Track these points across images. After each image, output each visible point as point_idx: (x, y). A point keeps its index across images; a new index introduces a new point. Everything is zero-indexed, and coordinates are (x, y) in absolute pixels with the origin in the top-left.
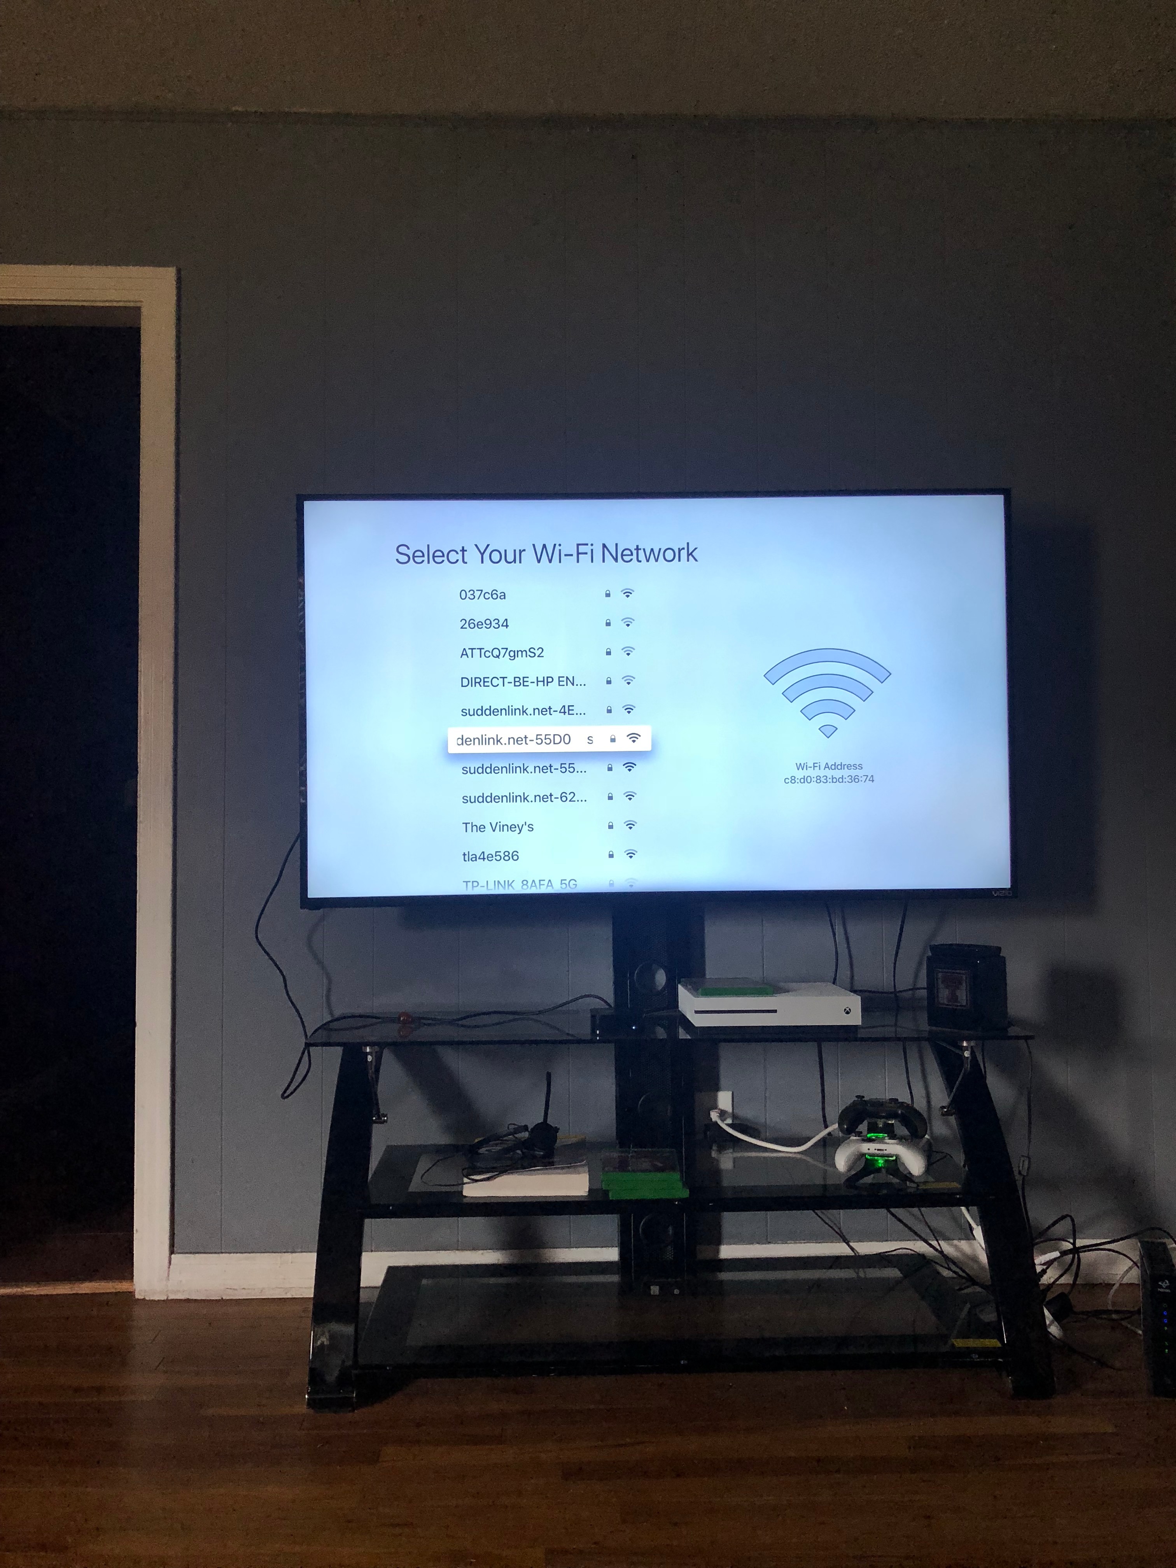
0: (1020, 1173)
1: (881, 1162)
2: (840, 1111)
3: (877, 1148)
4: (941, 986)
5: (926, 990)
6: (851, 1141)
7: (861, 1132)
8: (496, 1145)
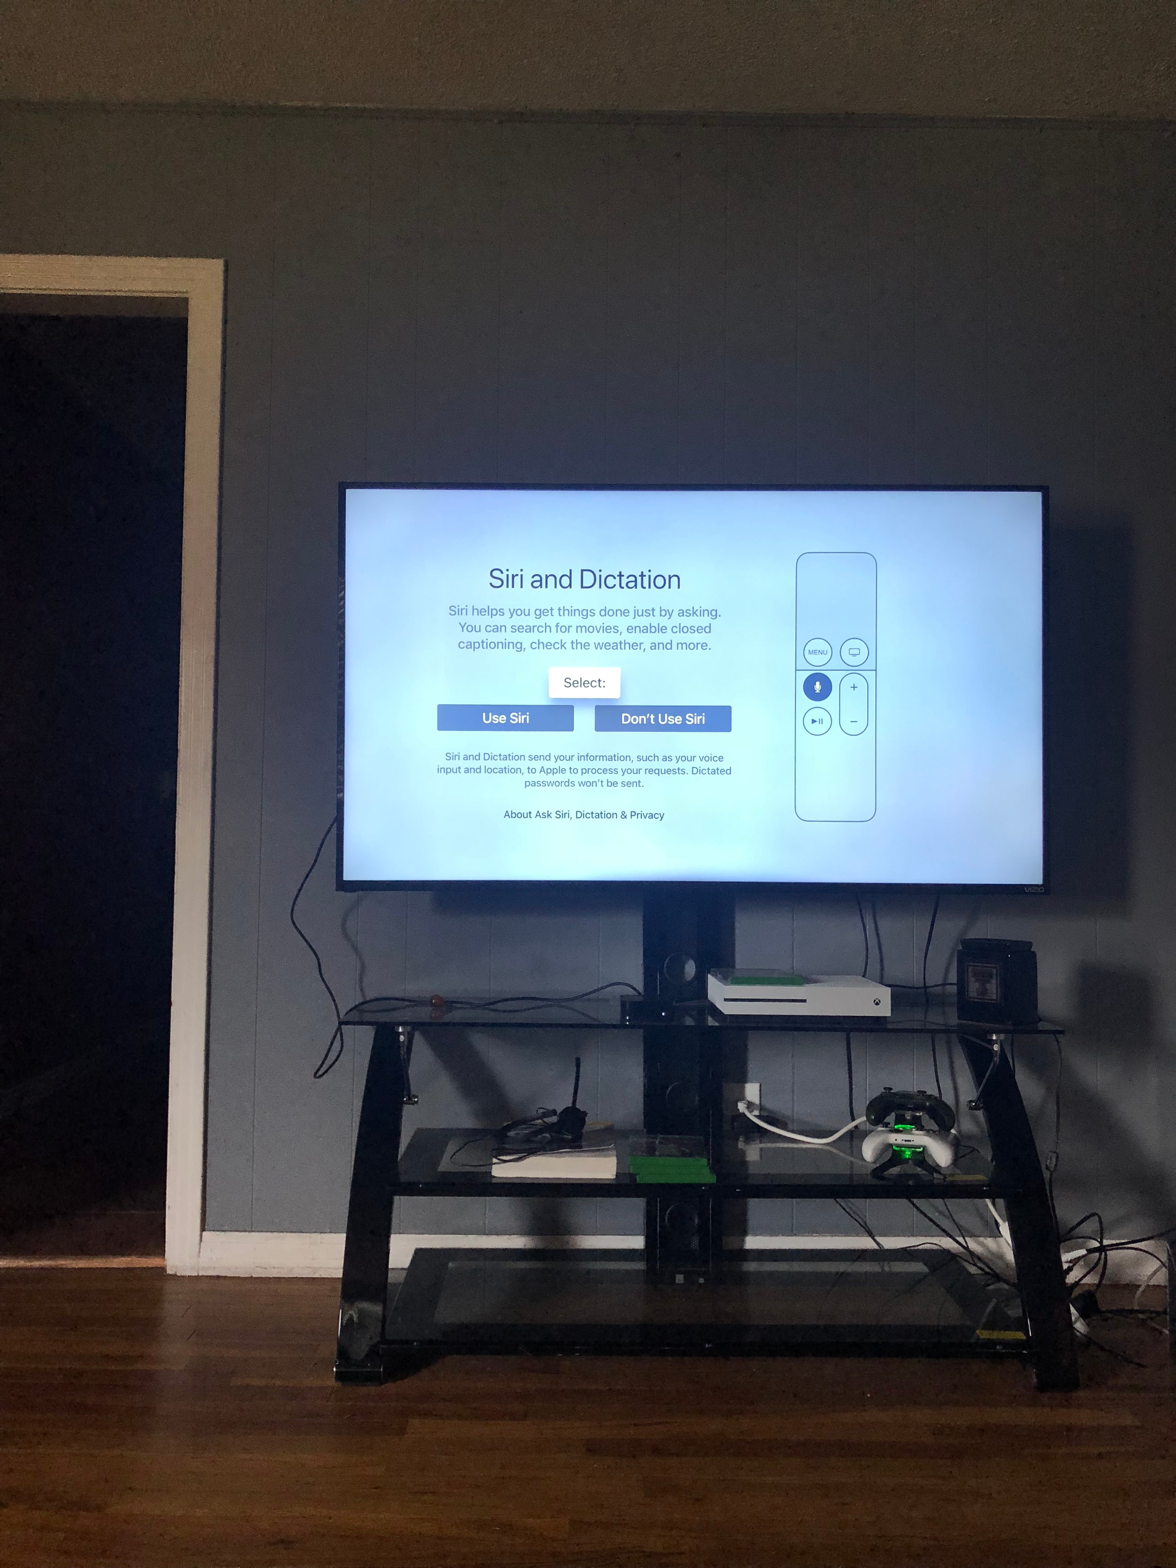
0: (1047, 1168)
1: (908, 1154)
2: (868, 1103)
3: (904, 1139)
4: (972, 979)
5: (955, 987)
6: (878, 1132)
7: (889, 1123)
8: (526, 1129)
